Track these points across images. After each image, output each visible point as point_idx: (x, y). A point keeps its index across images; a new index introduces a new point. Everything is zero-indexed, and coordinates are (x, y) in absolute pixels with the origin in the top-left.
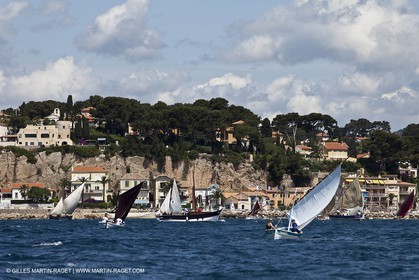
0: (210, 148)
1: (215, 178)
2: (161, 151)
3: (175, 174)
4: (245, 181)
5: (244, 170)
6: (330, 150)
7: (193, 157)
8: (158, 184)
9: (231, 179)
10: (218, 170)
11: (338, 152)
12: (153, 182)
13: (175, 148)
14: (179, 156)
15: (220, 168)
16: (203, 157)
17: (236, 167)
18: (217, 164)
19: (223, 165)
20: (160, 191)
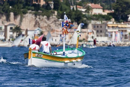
0: (33, 8)
1: (37, 24)
2: (8, 10)
3: (15, 22)
4: (53, 26)
5: (52, 20)
6: (94, 8)
7: (25, 13)
8: (9, 28)
9: (46, 25)
10: (38, 20)
11: (98, 10)
12: (6, 27)
13: (15, 8)
14: (18, 12)
15: (40, 18)
16: (30, 13)
17: (48, 18)
18: (38, 17)
19: (41, 17)
20: (10, 31)
